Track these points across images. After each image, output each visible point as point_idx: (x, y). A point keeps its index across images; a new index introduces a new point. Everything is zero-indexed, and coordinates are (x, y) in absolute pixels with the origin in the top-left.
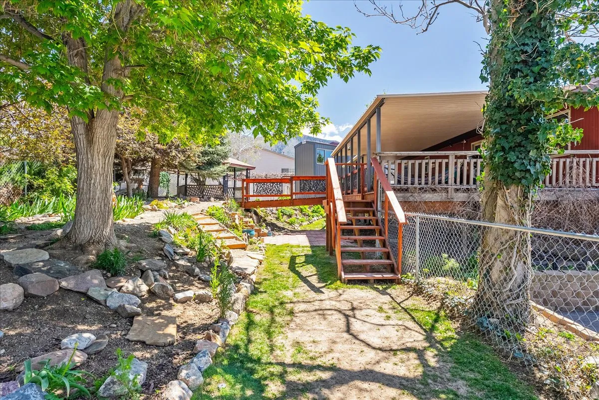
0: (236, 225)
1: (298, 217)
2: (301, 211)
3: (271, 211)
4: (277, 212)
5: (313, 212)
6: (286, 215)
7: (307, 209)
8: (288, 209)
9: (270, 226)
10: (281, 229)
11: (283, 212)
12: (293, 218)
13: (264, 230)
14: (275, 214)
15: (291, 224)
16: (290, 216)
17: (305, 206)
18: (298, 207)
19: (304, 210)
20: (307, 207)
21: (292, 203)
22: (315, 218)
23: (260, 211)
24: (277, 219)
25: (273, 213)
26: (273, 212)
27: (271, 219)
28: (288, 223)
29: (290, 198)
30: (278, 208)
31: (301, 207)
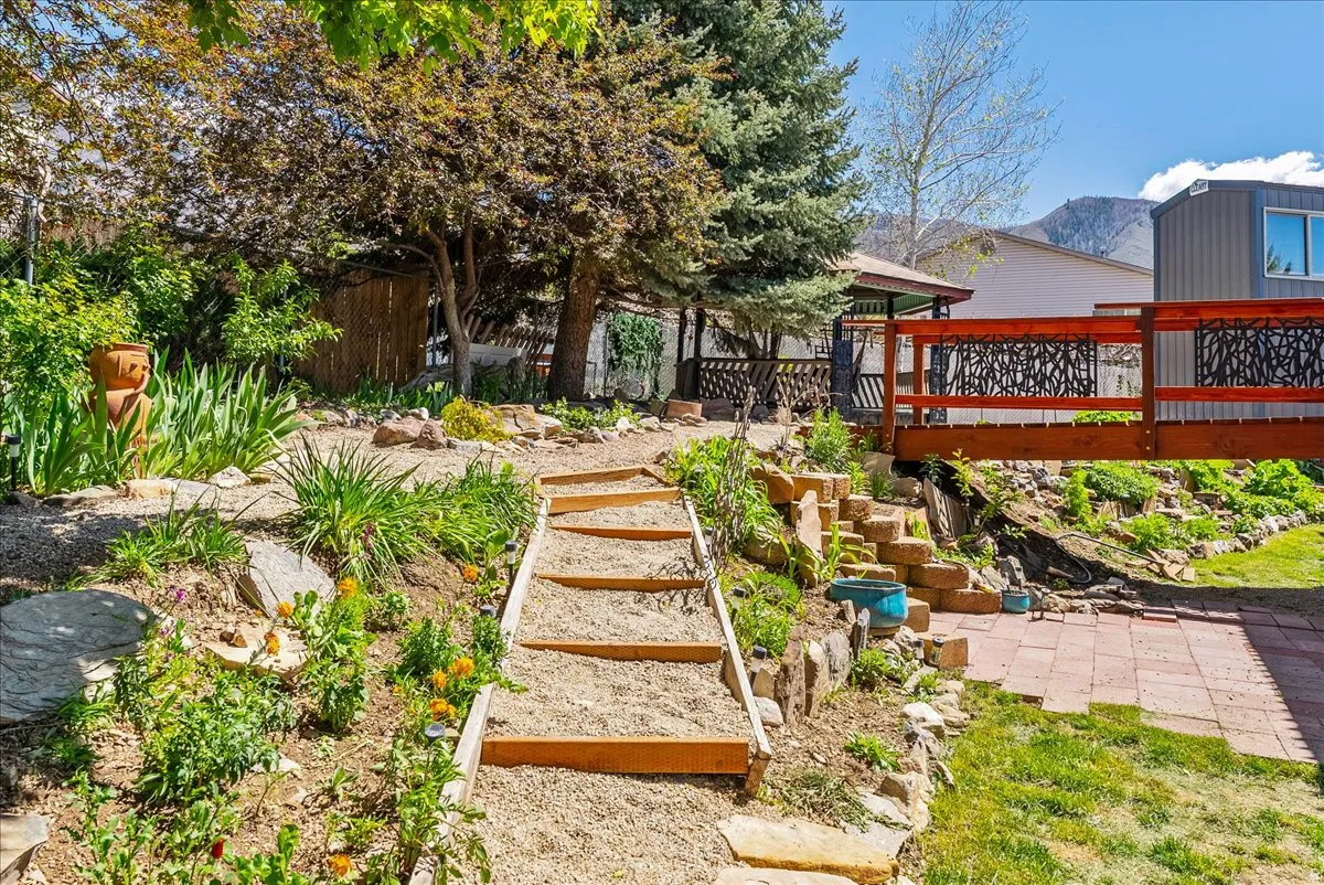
0: (798, 549)
1: (1177, 511)
2: (1193, 483)
3: (1037, 476)
4: (1064, 482)
5: (1254, 488)
6: (1111, 497)
7: (1220, 472)
8: (1125, 473)
9: (1021, 554)
10: (1083, 575)
11: (1095, 486)
12: (1150, 519)
13: (986, 576)
14: (1056, 490)
15: (1140, 546)
16: (1134, 505)
17: (1213, 463)
18: (1177, 464)
19: (1208, 480)
20: (1220, 464)
21: (1151, 441)
22: (1272, 521)
23: (975, 474)
24: (1067, 515)
25: (1043, 487)
26: (1048, 480)
27: (1031, 513)
28: (1126, 539)
29: (1139, 416)
30: (1073, 463)
31: (1192, 464)
